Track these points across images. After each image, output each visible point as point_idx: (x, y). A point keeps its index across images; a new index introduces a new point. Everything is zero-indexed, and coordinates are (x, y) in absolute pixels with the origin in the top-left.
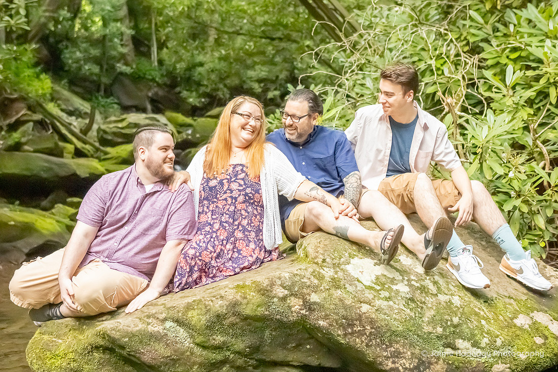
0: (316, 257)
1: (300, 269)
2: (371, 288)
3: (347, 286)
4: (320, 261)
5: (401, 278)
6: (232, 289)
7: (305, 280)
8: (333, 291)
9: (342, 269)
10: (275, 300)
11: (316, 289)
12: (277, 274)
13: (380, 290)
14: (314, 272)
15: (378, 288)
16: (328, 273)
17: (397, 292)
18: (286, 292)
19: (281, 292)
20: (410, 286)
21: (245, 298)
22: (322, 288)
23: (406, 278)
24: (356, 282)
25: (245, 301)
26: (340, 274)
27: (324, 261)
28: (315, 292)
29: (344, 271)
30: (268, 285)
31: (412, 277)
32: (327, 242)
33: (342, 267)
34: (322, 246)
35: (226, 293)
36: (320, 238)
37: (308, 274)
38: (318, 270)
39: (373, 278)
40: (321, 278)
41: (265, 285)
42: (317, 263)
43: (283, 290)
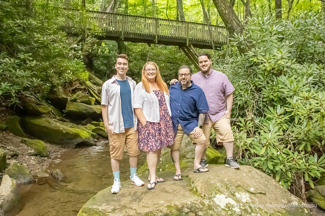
0: (201, 194)
1: (195, 200)
2: (224, 210)
3: (215, 209)
4: (203, 196)
5: (236, 205)
6: (165, 207)
7: (197, 206)
8: (208, 211)
9: (212, 200)
10: (184, 213)
11: (201, 210)
12: (185, 201)
13: (228, 211)
14: (201, 202)
15: (227, 209)
16: (206, 202)
17: (235, 212)
18: (189, 210)
19: (186, 210)
20: (240, 209)
21: (171, 212)
22: (204, 209)
23: (239, 205)
24: (218, 207)
25: (171, 214)
26: (212, 203)
27: (205, 196)
28: (201, 211)
29: (213, 201)
30: (181, 207)
31: (241, 205)
32: (206, 186)
33: (212, 199)
34: (204, 188)
35: (163, 210)
36: (203, 183)
37: (198, 203)
38: (202, 201)
39: (225, 204)
40: (203, 204)
41: (180, 207)
42: (202, 197)
43: (187, 210)
